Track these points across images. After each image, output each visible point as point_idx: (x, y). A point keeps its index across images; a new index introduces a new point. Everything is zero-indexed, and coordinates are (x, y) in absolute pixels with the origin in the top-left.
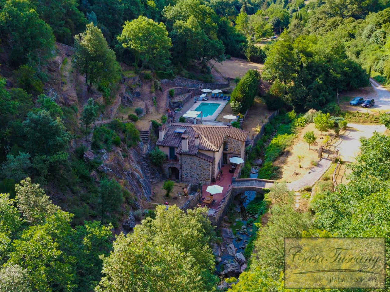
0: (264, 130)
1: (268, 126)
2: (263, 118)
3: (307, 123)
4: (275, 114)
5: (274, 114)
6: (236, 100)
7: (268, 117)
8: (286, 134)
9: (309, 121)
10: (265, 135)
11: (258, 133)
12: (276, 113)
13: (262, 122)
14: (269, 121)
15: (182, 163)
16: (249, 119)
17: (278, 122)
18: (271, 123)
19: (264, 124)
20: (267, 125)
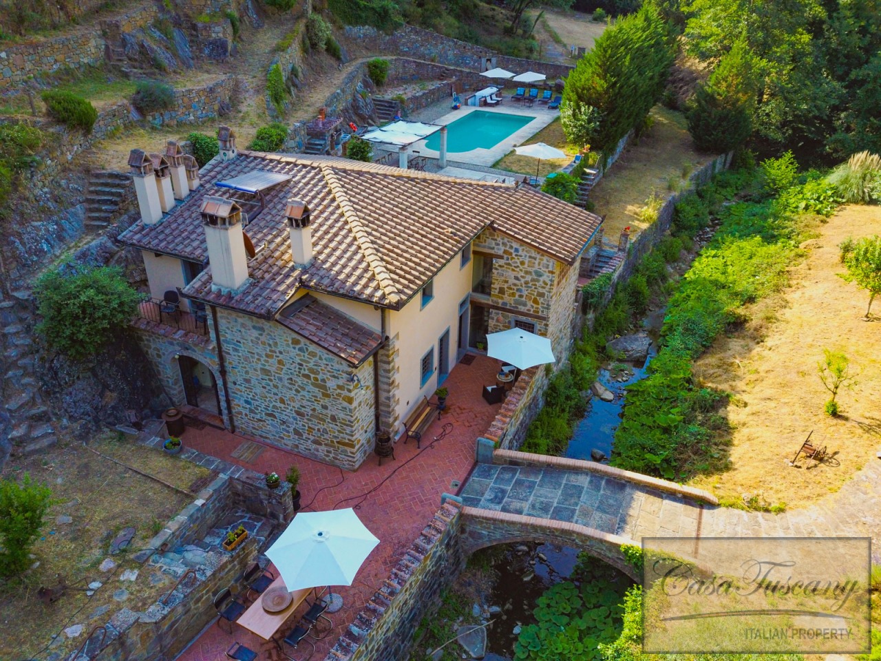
0: (674, 217)
1: (688, 202)
2: (674, 173)
3: (839, 203)
4: (718, 167)
5: (714, 166)
6: (580, 98)
7: (693, 173)
8: (758, 238)
9: (848, 195)
10: (673, 235)
11: (645, 226)
12: (719, 162)
13: (670, 188)
14: (693, 188)
15: (225, 347)
16: (625, 173)
17: (724, 192)
18: (700, 195)
19: (676, 194)
20: (686, 198)
